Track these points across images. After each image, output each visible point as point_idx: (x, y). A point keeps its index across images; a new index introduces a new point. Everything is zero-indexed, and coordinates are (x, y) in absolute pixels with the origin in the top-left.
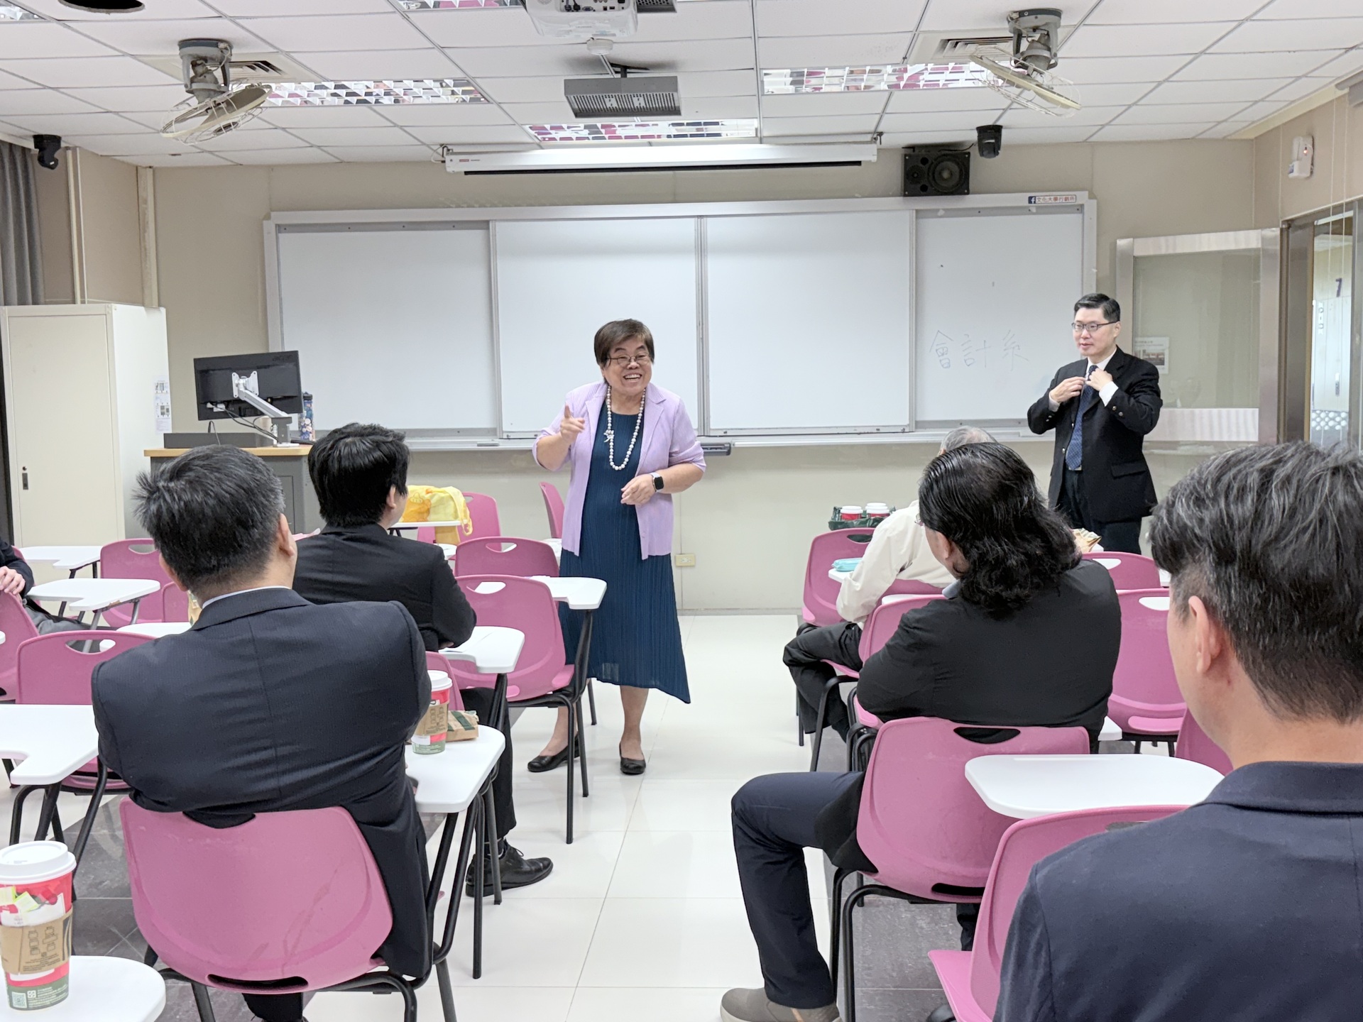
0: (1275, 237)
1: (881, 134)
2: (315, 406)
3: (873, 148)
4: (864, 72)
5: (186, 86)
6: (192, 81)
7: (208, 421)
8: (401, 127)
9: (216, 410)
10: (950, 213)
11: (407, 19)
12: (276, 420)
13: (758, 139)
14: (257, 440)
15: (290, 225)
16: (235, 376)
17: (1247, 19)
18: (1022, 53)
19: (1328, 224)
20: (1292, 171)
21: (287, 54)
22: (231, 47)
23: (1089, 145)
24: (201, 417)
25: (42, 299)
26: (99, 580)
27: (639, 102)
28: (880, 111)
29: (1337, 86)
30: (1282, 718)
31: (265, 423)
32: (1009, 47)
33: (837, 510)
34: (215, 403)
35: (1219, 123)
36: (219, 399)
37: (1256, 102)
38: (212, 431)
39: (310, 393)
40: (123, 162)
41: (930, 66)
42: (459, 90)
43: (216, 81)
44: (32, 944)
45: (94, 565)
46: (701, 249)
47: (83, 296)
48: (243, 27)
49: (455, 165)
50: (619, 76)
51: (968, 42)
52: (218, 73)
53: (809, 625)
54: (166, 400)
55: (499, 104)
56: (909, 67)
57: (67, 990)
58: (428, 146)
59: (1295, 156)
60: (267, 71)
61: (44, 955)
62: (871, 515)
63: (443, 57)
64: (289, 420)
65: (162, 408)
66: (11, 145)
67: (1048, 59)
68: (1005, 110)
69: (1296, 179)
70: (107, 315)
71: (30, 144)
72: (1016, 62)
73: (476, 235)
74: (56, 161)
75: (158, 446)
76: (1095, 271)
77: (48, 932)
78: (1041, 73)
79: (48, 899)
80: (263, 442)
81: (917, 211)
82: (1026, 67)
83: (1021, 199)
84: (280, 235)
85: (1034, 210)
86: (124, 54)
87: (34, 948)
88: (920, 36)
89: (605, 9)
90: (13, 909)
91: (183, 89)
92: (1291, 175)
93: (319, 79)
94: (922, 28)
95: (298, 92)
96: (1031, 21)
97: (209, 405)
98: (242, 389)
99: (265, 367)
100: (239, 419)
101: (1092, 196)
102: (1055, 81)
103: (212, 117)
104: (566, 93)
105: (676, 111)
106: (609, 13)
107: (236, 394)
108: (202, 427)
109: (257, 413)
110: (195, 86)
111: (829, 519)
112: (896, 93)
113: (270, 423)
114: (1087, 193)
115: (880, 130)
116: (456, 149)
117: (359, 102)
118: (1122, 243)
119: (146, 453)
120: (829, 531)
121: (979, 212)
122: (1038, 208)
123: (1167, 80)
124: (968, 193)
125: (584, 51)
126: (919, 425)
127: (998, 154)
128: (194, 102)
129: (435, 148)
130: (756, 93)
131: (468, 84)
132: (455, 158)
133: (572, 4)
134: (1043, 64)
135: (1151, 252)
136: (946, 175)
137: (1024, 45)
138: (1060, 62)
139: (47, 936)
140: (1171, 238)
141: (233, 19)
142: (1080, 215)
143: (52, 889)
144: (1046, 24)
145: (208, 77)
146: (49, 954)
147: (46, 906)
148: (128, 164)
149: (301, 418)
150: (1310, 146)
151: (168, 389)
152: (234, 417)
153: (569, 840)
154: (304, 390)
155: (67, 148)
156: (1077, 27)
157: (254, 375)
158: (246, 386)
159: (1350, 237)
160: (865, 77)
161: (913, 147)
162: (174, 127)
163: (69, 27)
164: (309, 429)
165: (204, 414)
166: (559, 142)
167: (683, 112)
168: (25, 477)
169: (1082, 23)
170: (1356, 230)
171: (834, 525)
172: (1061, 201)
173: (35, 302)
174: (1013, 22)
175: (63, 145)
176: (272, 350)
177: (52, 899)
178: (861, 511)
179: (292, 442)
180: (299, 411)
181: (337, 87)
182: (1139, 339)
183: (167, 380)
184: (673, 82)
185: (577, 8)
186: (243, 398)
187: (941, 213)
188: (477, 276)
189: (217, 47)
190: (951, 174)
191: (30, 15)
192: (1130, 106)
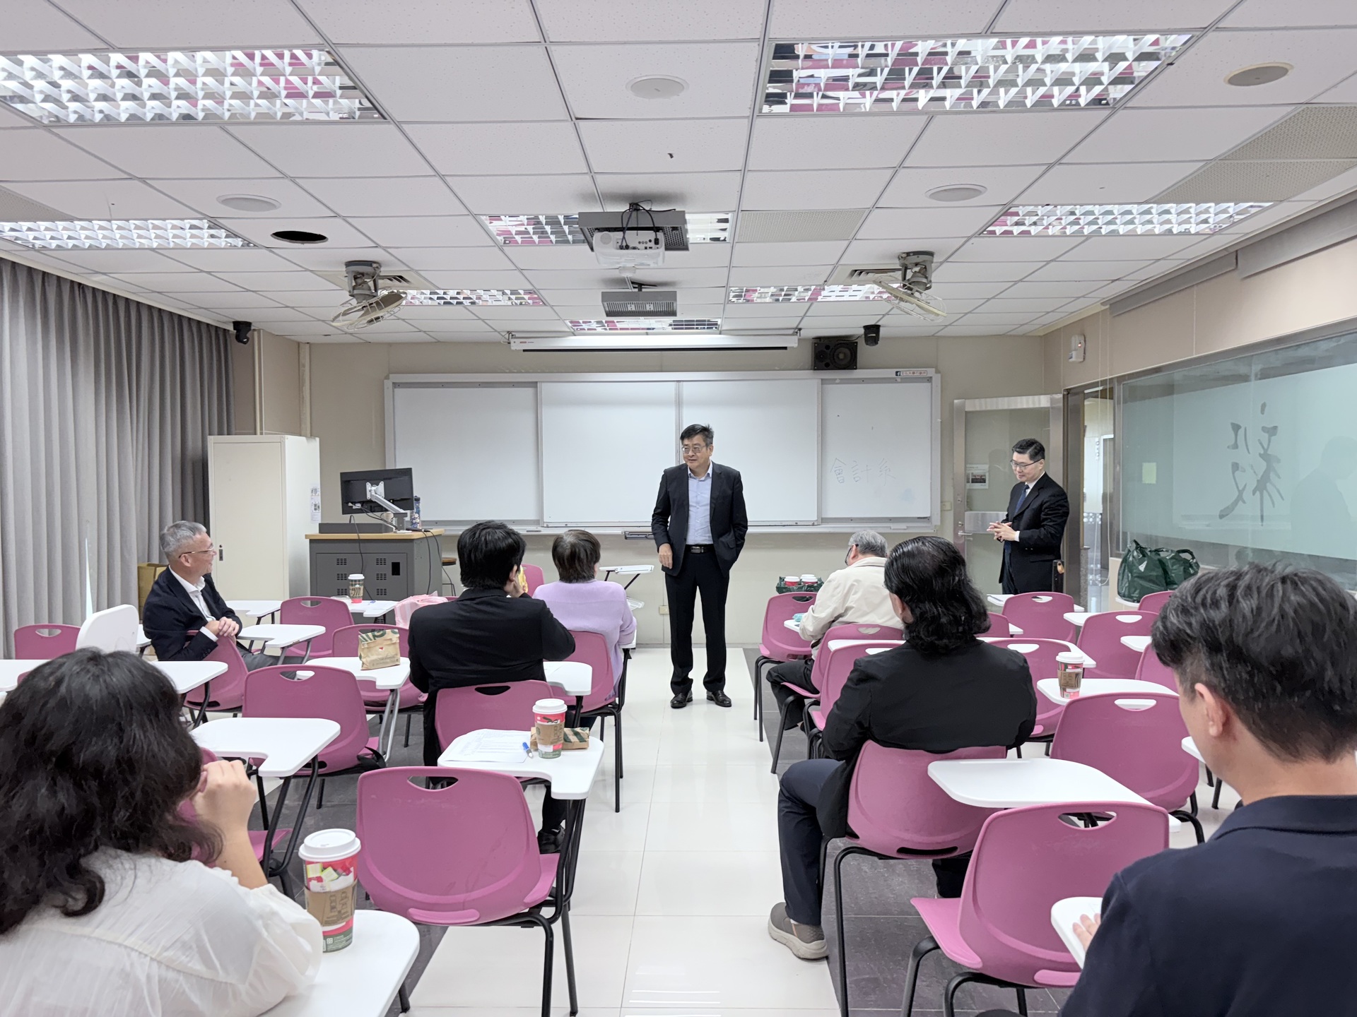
0: (1059, 399)
1: (800, 329)
2: (422, 505)
3: (796, 338)
4: (796, 290)
5: (350, 292)
6: (354, 288)
7: (349, 515)
8: (483, 320)
9: (354, 507)
10: (843, 381)
11: (502, 251)
12: (396, 515)
13: (718, 332)
14: (383, 528)
15: (402, 383)
16: (368, 486)
17: (1052, 261)
18: (908, 280)
19: (1097, 391)
20: (1071, 358)
21: (417, 272)
22: (381, 266)
23: (934, 339)
24: (344, 513)
25: (233, 430)
26: (277, 626)
27: (649, 307)
28: (802, 315)
29: (1102, 304)
30: (1284, 760)
31: (387, 516)
32: (899, 274)
33: (782, 579)
34: (354, 503)
35: (1022, 325)
36: (357, 501)
37: (1048, 313)
38: (352, 522)
39: (418, 496)
40: (290, 339)
41: (842, 286)
42: (526, 297)
43: (370, 289)
44: (333, 904)
45: (273, 614)
46: (679, 403)
47: (261, 429)
48: (390, 253)
49: (517, 345)
50: (636, 290)
51: (868, 272)
52: (371, 284)
53: (765, 658)
54: (318, 500)
55: (552, 307)
56: (826, 287)
57: (351, 938)
58: (499, 332)
59: (1073, 348)
60: (400, 281)
61: (340, 912)
62: (805, 583)
63: (521, 275)
64: (405, 515)
65: (315, 505)
66: (216, 327)
67: (926, 284)
68: (884, 315)
69: (1073, 362)
70: (282, 443)
71: (231, 328)
72: (904, 285)
73: (529, 391)
74: (248, 339)
75: (314, 531)
76: (939, 420)
77: (344, 895)
78: (921, 293)
79: (344, 871)
80: (387, 530)
81: (822, 380)
82: (911, 289)
83: (891, 373)
84: (397, 390)
85: (899, 380)
86: (307, 270)
87: (333, 908)
88: (840, 267)
89: (646, 248)
90: (319, 879)
91: (348, 293)
92: (1071, 360)
93: (433, 287)
94: (841, 262)
95: (418, 296)
96: (914, 259)
97: (350, 504)
98: (373, 493)
99: (390, 479)
100: (370, 514)
101: (937, 372)
102: (930, 298)
103: (366, 313)
104: (603, 301)
105: (673, 314)
106: (649, 251)
107: (369, 497)
108: (345, 519)
109: (383, 509)
110: (356, 292)
111: (776, 585)
112: (815, 304)
113: (392, 516)
114: (934, 369)
115: (800, 327)
116: (517, 335)
117: (458, 303)
118: (956, 401)
119: (307, 536)
120: (777, 594)
121: (863, 381)
122: (901, 379)
123: (993, 298)
124: (856, 369)
125: (616, 274)
126: (824, 520)
127: (876, 343)
128: (354, 302)
129: (503, 334)
130: (723, 302)
131: (535, 293)
132: (518, 341)
133: (624, 244)
134: (922, 287)
135: (978, 409)
136: (841, 356)
137: (909, 274)
138: (933, 285)
139: (342, 900)
140: (983, 400)
141: (385, 249)
142: (929, 384)
143: (347, 864)
144: (924, 261)
145: (365, 286)
146: (343, 911)
147: (342, 877)
148: (293, 341)
149: (412, 513)
150: (1083, 341)
151: (319, 493)
152: (367, 512)
153: (617, 810)
154: (416, 493)
155: (254, 330)
156: (942, 263)
157: (382, 484)
158: (376, 492)
159: (1112, 401)
160: (796, 293)
161: (819, 338)
162: (341, 318)
163: (273, 252)
164: (418, 521)
165: (346, 510)
166: (587, 331)
167: (678, 314)
168: (221, 552)
169: (946, 261)
170: (1116, 396)
171: (779, 589)
172: (917, 374)
173: (228, 434)
174: (902, 261)
175: (252, 328)
176: (387, 468)
177: (348, 872)
178: (798, 580)
179: (408, 530)
180: (412, 509)
181: (445, 293)
182: (968, 466)
183: (319, 487)
184: (673, 295)
185: (627, 247)
186: (374, 500)
187: (837, 381)
188: (529, 418)
189: (371, 266)
190: (845, 354)
191: (247, 244)
192: (966, 314)
